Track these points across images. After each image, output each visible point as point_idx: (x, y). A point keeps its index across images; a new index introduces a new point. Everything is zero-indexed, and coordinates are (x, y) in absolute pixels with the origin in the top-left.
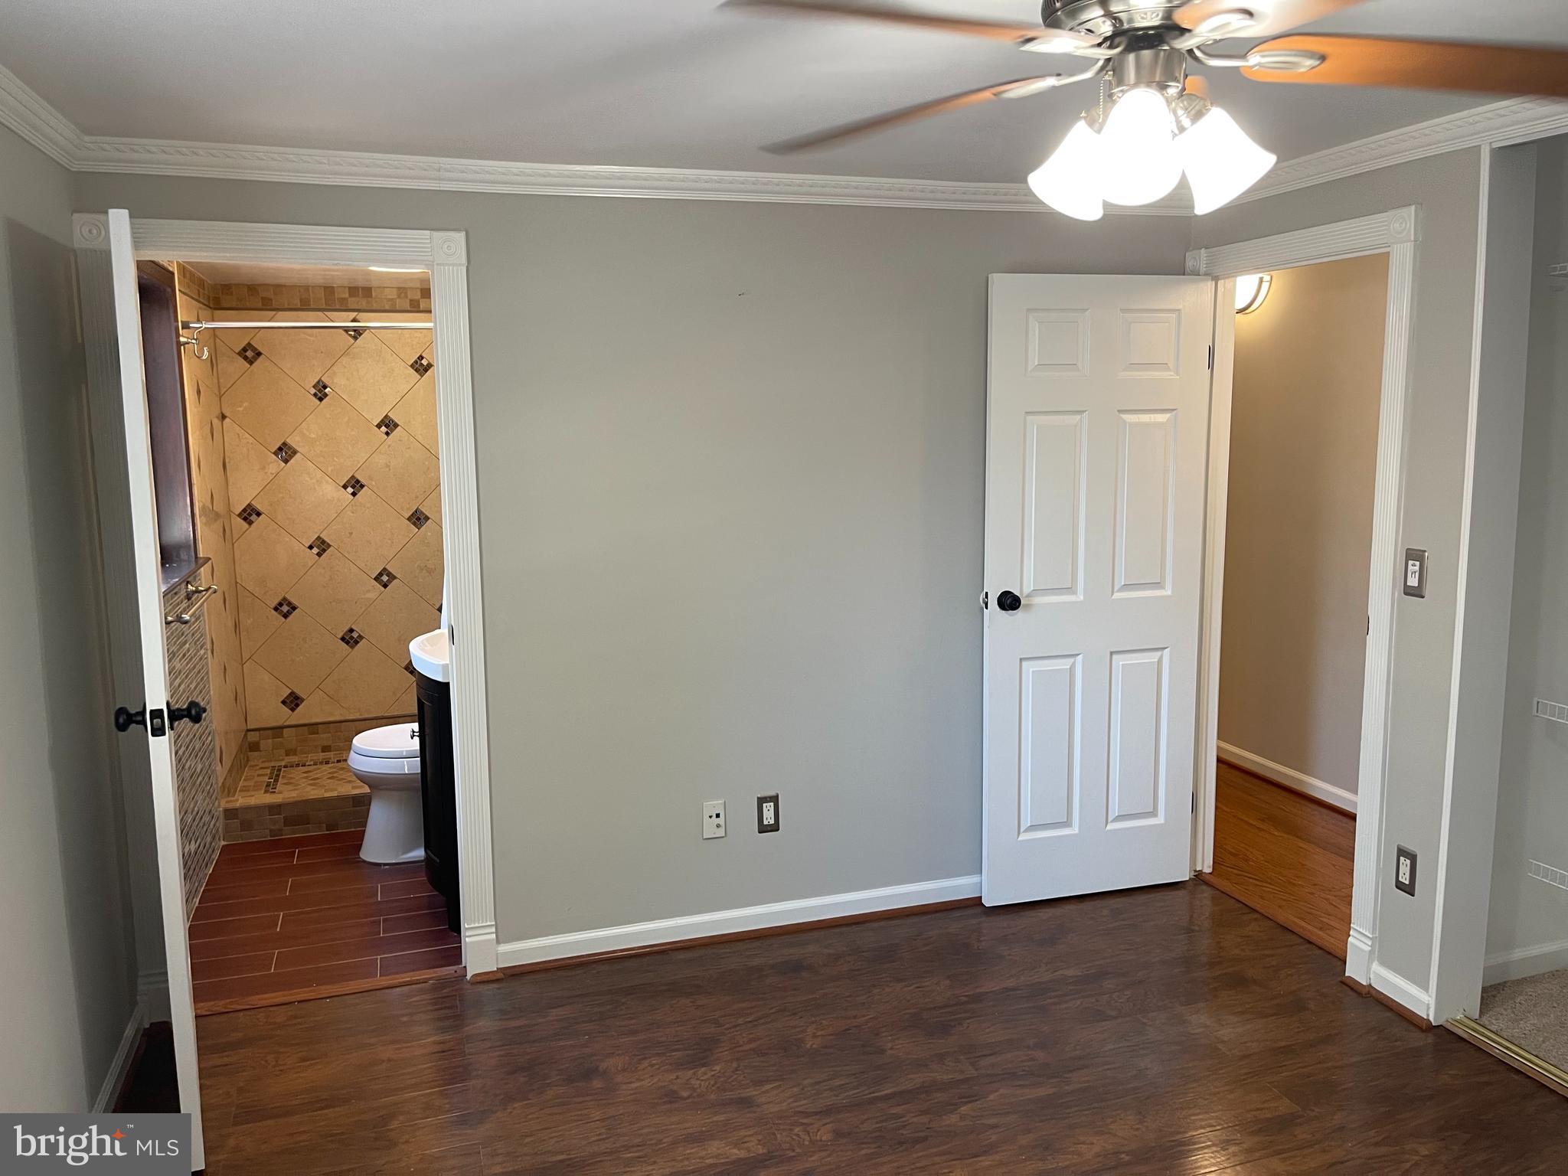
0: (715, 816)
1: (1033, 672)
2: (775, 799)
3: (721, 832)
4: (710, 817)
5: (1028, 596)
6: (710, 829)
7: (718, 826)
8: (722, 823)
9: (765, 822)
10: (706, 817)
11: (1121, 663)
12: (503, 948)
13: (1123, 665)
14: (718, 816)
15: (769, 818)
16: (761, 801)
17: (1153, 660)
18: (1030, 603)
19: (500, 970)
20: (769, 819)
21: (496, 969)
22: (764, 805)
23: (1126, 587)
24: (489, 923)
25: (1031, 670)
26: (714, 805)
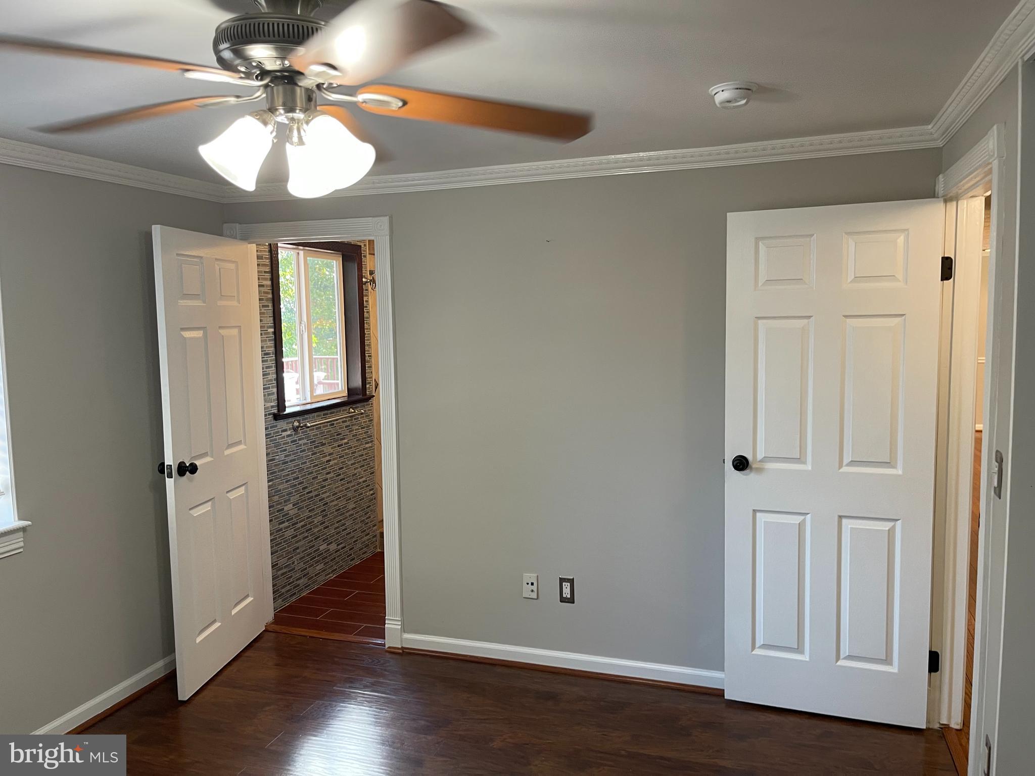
0: (530, 584)
1: (764, 521)
2: (571, 581)
3: (534, 595)
4: (528, 584)
5: (761, 461)
6: (527, 591)
7: (532, 591)
8: (535, 590)
9: (564, 596)
10: (525, 584)
11: (849, 526)
12: (407, 636)
13: (850, 528)
14: (532, 584)
15: (567, 592)
16: (562, 580)
17: (884, 529)
18: (761, 467)
19: (403, 648)
20: (566, 594)
21: (400, 647)
22: (564, 584)
23: (852, 463)
24: (397, 619)
25: (763, 520)
26: (530, 577)
